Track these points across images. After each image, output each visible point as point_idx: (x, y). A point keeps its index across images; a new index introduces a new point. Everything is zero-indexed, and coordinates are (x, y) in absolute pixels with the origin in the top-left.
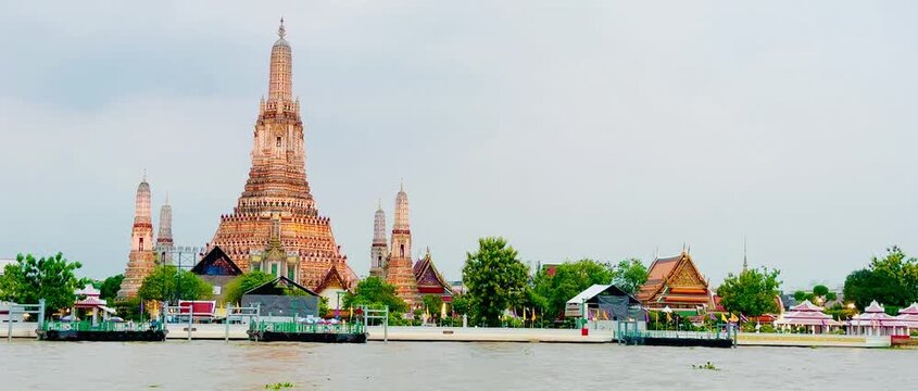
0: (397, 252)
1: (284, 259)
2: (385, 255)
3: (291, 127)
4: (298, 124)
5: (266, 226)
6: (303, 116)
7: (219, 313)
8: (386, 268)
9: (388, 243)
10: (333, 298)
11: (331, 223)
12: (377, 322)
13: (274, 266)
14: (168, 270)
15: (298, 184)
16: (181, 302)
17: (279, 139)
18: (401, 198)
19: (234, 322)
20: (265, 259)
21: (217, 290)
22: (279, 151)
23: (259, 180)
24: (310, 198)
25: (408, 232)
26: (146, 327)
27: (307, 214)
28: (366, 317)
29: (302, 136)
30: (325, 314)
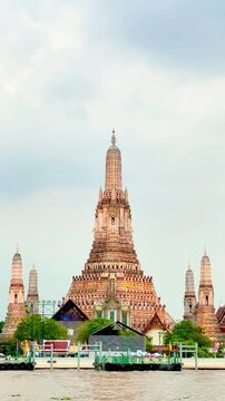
0: (204, 302)
1: (119, 308)
2: (194, 304)
3: (122, 210)
4: (127, 208)
5: (105, 283)
7: (73, 349)
8: (196, 313)
9: (197, 294)
10: (156, 337)
11: (153, 280)
12: (189, 355)
13: (112, 314)
15: (128, 252)
16: (45, 341)
17: (113, 218)
18: (205, 260)
19: (83, 356)
20: (105, 309)
21: (71, 332)
22: (114, 228)
23: (99, 249)
24: (137, 262)
25: (211, 286)
26: (20, 360)
27: (135, 274)
28: (181, 351)
29: (130, 217)
30: (151, 350)
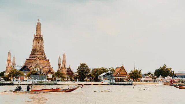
0: (63, 66)
1: (39, 68)
2: (61, 67)
3: (41, 40)
4: (42, 40)
5: (36, 61)
6: (43, 38)
7: (25, 79)
8: (61, 69)
9: (61, 64)
10: (50, 76)
11: (49, 60)
12: (59, 81)
13: (37, 69)
14: (15, 70)
15: (42, 52)
16: (17, 77)
17: (38, 43)
18: (64, 55)
19: (29, 81)
20: (35, 68)
21: (25, 74)
22: (38, 45)
23: (34, 51)
24: (45, 55)
25: (65, 62)
26: (10, 82)
27: (44, 58)
28: (57, 80)
29: (43, 42)
30: (48, 79)
